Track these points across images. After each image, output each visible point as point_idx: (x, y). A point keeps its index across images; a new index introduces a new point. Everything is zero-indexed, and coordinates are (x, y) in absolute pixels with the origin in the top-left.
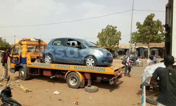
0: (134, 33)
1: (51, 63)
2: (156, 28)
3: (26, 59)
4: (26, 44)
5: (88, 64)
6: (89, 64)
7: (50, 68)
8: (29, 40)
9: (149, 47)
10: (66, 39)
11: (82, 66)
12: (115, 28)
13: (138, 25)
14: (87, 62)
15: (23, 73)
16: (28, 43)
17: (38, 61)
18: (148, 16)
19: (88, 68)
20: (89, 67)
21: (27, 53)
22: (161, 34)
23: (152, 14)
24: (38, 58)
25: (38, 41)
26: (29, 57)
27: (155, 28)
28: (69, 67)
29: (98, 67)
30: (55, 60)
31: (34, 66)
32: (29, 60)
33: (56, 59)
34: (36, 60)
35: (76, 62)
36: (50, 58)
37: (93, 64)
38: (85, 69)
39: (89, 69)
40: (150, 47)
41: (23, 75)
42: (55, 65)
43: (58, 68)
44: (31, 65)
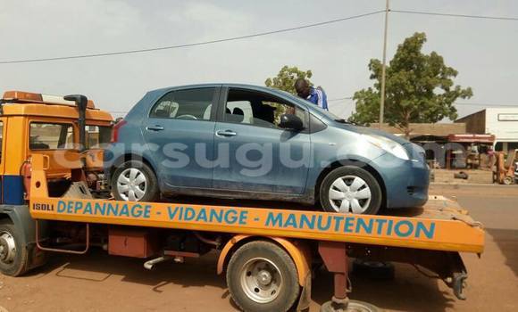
0: (362, 92)
1: (145, 199)
2: (431, 77)
3: (26, 180)
4: (25, 116)
5: (338, 202)
6: (345, 204)
7: (141, 221)
8: (37, 99)
9: (407, 134)
10: (221, 88)
11: (309, 214)
12: (306, 78)
13: (376, 67)
14: (333, 194)
15: (11, 243)
16: (34, 109)
17: (82, 190)
18: (407, 41)
19: (342, 223)
20: (348, 219)
21: (28, 157)
22: (444, 95)
23: (417, 36)
24: (77, 174)
25: (73, 103)
26: (38, 175)
27: (428, 78)
28: (242, 217)
29: (396, 219)
30: (167, 186)
31: (65, 213)
32: (38, 184)
33: (174, 179)
34: (75, 187)
35: (272, 195)
36: (142, 177)
37: (362, 202)
38: (324, 225)
39: (347, 224)
40: (410, 134)
41: (11, 254)
42: (169, 208)
43: (183, 221)
44: (50, 208)
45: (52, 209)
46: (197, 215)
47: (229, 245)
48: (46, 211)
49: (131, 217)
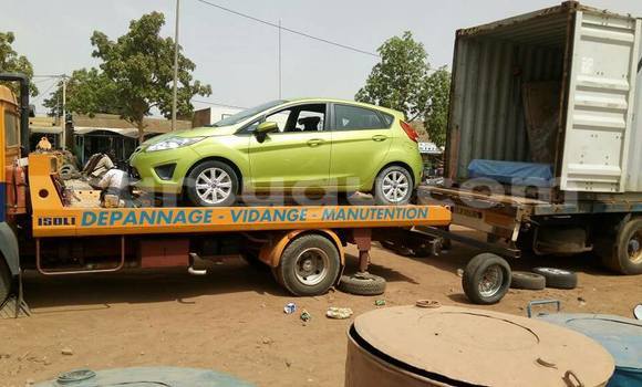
0: (83, 72)
9: (141, 131)
11: (354, 208)
32: (43, 194)
39: (379, 214)
42: (233, 211)
43: (247, 222)
44: (69, 221)
45: (73, 223)
46: (261, 216)
47: (285, 240)
48: (63, 226)
49: (189, 224)
